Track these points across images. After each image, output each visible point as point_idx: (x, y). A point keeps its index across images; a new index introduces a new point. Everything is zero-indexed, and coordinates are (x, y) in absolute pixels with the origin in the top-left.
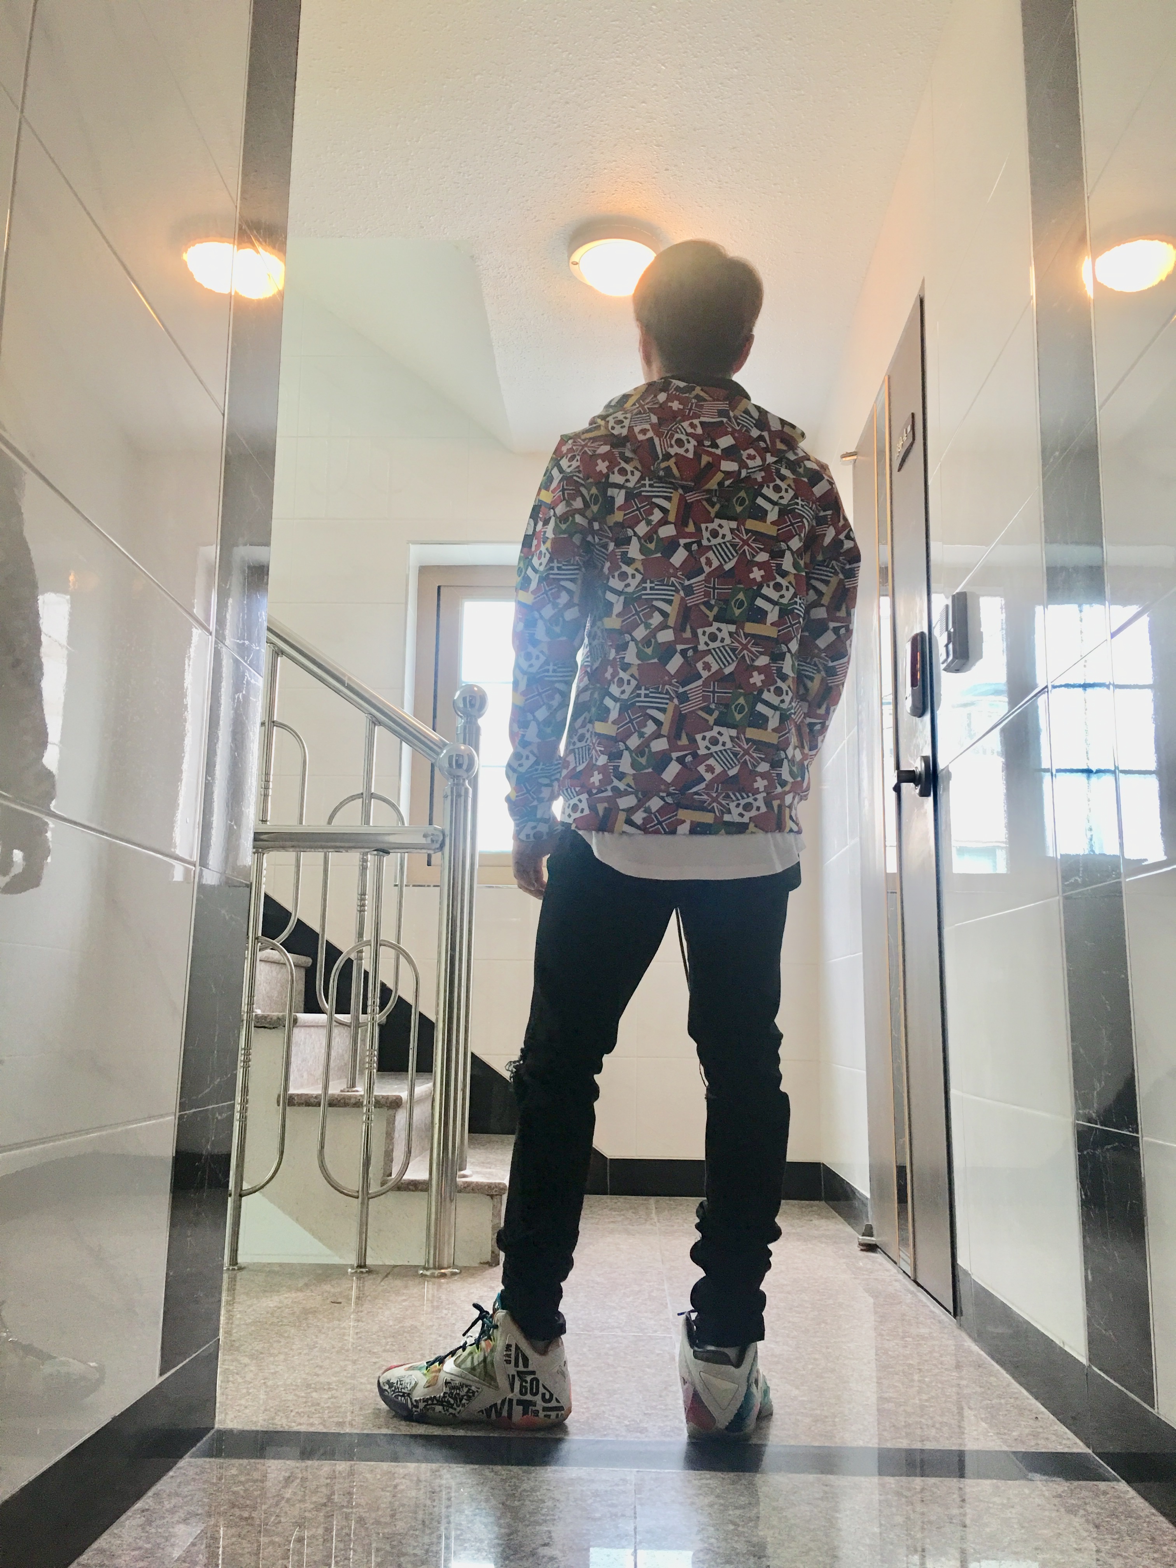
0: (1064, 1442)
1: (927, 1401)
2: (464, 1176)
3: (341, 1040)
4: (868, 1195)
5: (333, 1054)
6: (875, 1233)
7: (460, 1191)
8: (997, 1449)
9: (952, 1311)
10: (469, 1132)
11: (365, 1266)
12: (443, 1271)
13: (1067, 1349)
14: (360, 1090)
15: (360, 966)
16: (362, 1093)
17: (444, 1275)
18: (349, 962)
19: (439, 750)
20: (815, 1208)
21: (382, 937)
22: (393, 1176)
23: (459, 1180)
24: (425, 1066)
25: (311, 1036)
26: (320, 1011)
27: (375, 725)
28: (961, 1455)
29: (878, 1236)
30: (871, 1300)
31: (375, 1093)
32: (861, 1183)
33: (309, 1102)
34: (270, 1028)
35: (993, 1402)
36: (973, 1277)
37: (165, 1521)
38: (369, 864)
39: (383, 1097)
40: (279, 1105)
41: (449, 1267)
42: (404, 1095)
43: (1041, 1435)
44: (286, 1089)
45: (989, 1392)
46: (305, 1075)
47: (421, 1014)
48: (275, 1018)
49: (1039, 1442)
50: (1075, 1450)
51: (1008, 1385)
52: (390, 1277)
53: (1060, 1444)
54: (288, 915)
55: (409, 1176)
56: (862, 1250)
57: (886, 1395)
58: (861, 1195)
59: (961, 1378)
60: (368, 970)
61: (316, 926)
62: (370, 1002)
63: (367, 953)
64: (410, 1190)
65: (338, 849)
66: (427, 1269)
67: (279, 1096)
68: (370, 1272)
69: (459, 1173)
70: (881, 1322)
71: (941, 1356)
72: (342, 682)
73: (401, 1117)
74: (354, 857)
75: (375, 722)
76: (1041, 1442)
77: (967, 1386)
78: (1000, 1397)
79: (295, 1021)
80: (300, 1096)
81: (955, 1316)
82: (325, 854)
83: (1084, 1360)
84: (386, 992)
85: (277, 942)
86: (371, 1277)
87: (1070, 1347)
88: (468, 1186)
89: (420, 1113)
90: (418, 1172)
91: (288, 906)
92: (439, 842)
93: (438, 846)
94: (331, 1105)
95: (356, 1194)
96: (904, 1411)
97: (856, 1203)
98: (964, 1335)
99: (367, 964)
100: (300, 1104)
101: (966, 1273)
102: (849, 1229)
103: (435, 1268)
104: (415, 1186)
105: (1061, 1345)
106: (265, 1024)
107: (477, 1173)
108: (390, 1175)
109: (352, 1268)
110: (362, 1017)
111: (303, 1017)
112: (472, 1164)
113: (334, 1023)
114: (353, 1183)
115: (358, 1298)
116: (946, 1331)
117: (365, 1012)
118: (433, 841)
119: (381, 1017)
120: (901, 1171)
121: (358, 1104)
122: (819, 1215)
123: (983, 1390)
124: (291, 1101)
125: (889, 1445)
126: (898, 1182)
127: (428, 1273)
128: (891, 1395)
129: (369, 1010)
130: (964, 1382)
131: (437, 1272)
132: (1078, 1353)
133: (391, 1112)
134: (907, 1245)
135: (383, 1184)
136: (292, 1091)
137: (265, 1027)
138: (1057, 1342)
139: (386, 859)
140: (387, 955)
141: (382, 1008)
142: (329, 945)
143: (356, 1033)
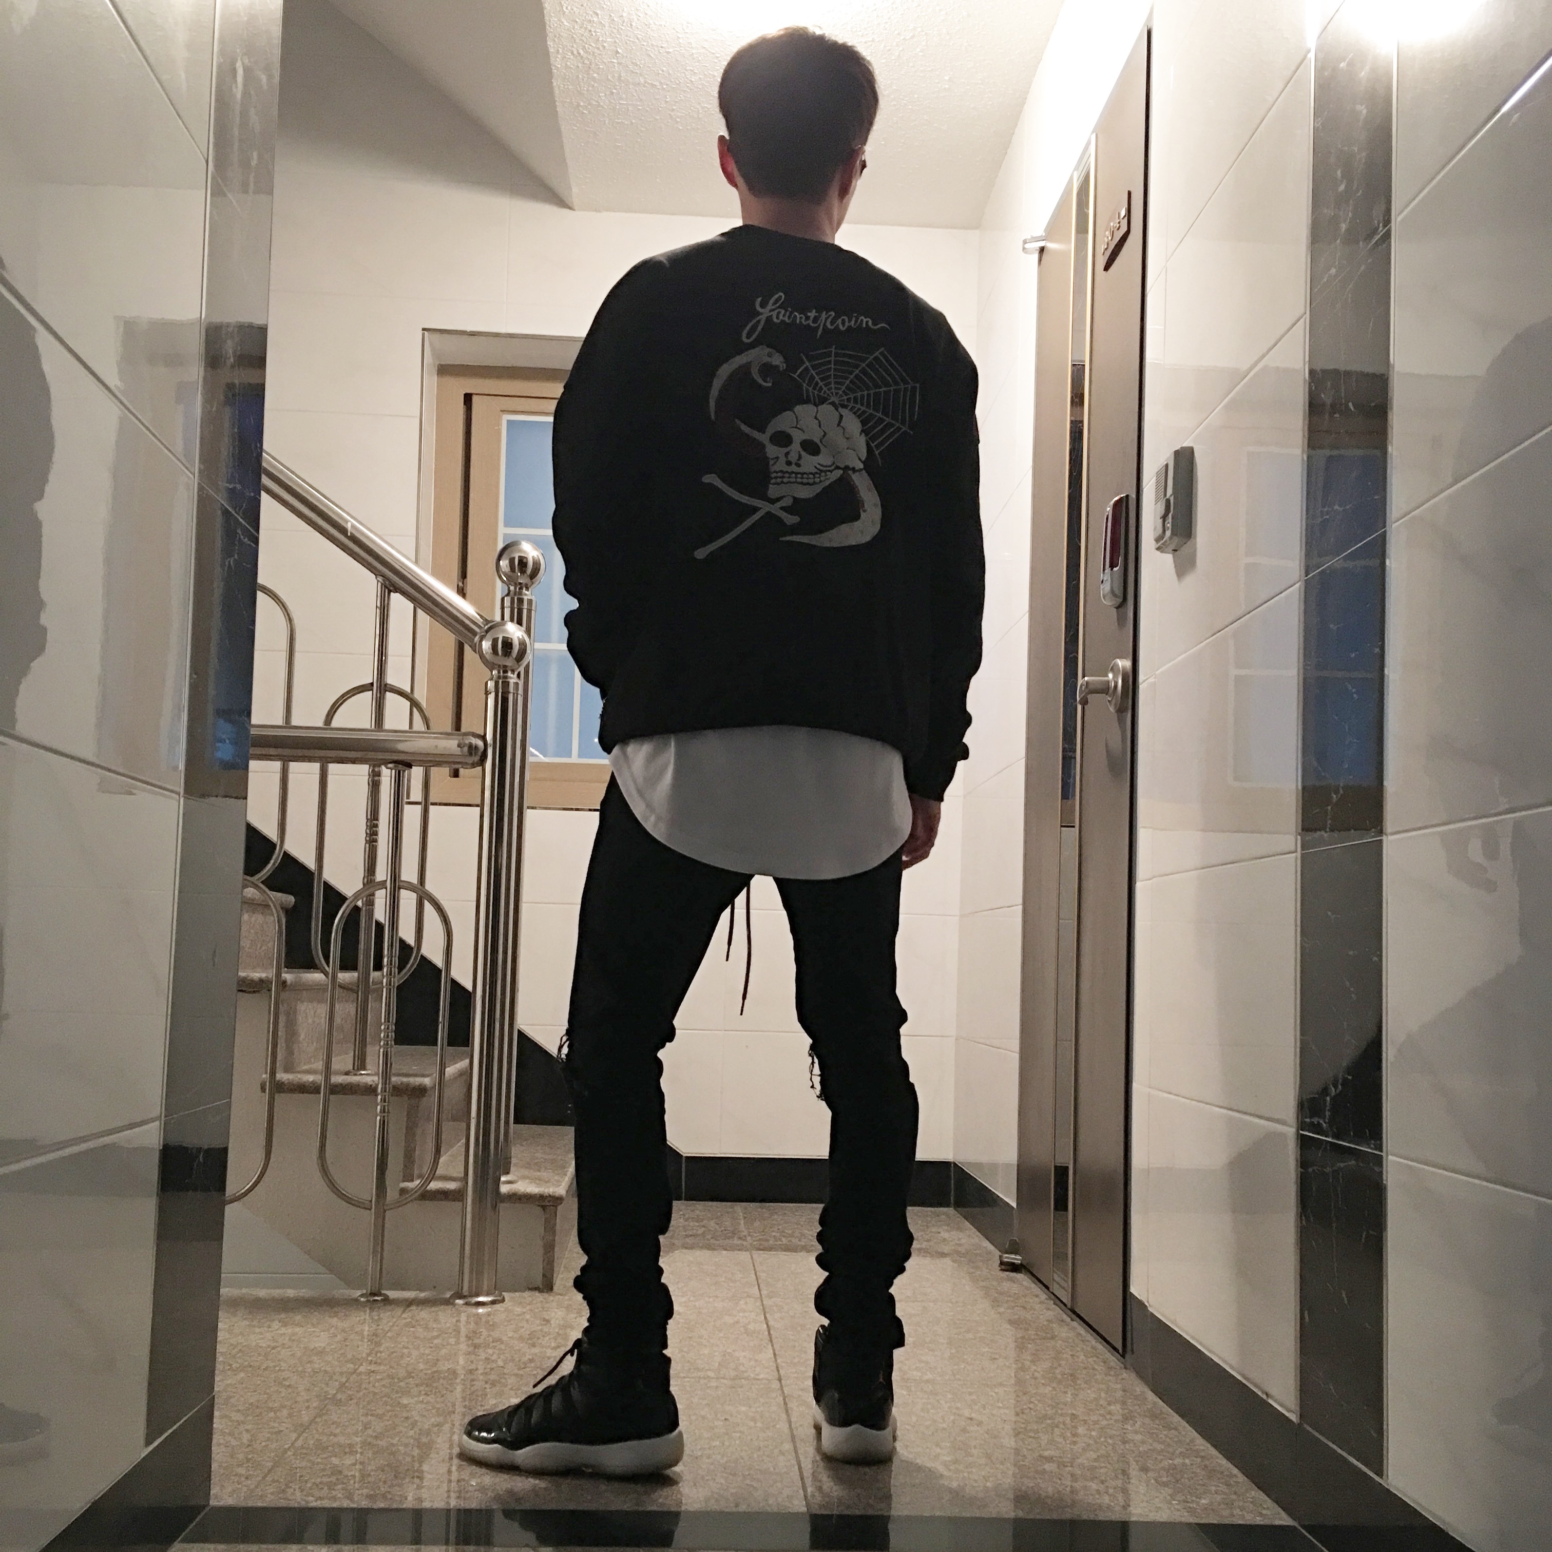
0: (1264, 1513)
2: (509, 1183)
3: (346, 1012)
7: (503, 1204)
8: (1179, 1520)
9: (1120, 1349)
10: (516, 1122)
11: (380, 1294)
13: (1270, 1400)
14: (373, 1074)
18: (356, 911)
20: (943, 1216)
21: (403, 877)
23: (504, 1189)
24: (459, 1038)
25: (307, 1003)
26: (316, 968)
27: (390, 591)
31: (393, 1079)
33: (304, 1091)
34: (255, 993)
35: (1176, 1462)
38: (383, 780)
39: (405, 1084)
40: (264, 1094)
42: (430, 1080)
43: (1235, 1504)
44: (273, 1073)
47: (453, 981)
48: (257, 980)
49: (1232, 1513)
50: (1276, 1522)
52: (413, 1305)
53: (1259, 1514)
54: (272, 845)
55: (436, 1184)
56: (1003, 1270)
60: (382, 922)
61: (311, 863)
62: (385, 962)
63: (381, 898)
64: (436, 1202)
65: (339, 760)
67: (264, 1080)
68: (386, 1301)
71: (1108, 1405)
72: (343, 531)
73: (427, 1108)
74: (363, 770)
75: (389, 587)
76: (1237, 1512)
78: (1182, 1456)
79: (285, 981)
80: (292, 1082)
81: (1123, 1354)
82: (323, 767)
83: (1293, 1416)
84: (406, 951)
85: (259, 879)
86: (388, 1307)
87: (1276, 1400)
88: (514, 1196)
89: (452, 1101)
91: (272, 834)
92: (479, 754)
93: (477, 758)
94: (334, 1093)
95: (368, 1204)
97: (996, 1210)
98: (1132, 1378)
99: (380, 913)
100: (292, 1093)
101: (1139, 1301)
102: (984, 1242)
103: (471, 1296)
104: (444, 1196)
105: (1267, 1399)
106: (244, 987)
107: (526, 1179)
108: (412, 1180)
110: (375, 975)
111: (294, 976)
112: (519, 1166)
113: (337, 986)
114: (366, 1189)
115: (374, 1334)
116: (1111, 1374)
117: (378, 968)
118: (470, 752)
119: (400, 978)
120: (1061, 1171)
121: (371, 1090)
122: (948, 1225)
123: (1162, 1447)
124: (280, 1089)
126: (1056, 1185)
129: (385, 969)
130: (1139, 1437)
132: (1286, 1408)
133: (412, 1103)
135: (402, 1193)
136: (281, 1076)
137: (243, 991)
138: (1258, 1392)
139: (406, 774)
140: (408, 900)
141: (400, 969)
142: (328, 888)
143: (366, 1001)
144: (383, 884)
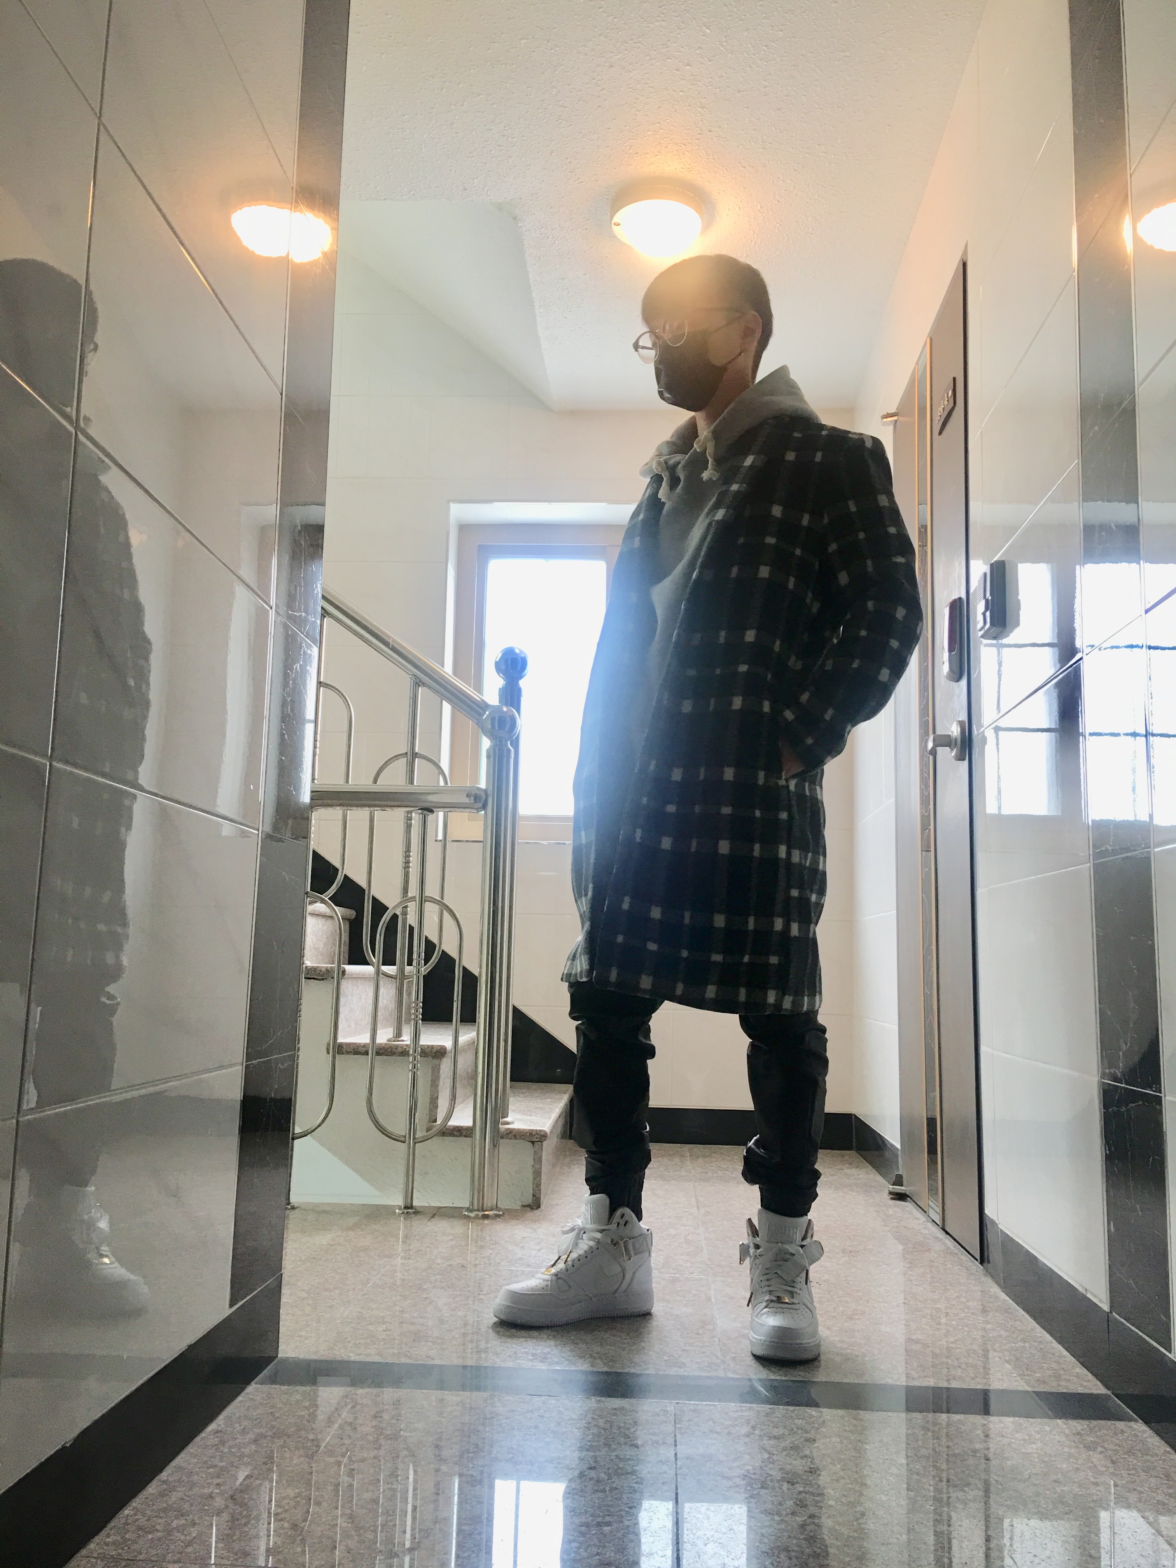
0: (1085, 1384)
1: (952, 1343)
2: (508, 1123)
3: (388, 993)
4: (899, 1146)
5: (380, 1004)
6: (905, 1182)
7: (502, 1137)
8: (1020, 1388)
9: (978, 1258)
10: (511, 1080)
11: (411, 1207)
12: (486, 1213)
13: (1089, 1295)
14: (406, 1039)
15: (405, 921)
16: (408, 1043)
17: (486, 1217)
18: (395, 917)
19: (481, 711)
20: (847, 1157)
21: (428, 893)
22: (439, 1122)
23: (503, 1127)
24: (469, 1017)
25: (358, 987)
26: (366, 962)
27: (419, 686)
28: (985, 1394)
29: (907, 1186)
30: (901, 1247)
31: (421, 1043)
32: (892, 1134)
33: (357, 1051)
34: (320, 980)
35: (1017, 1345)
36: (1000, 1226)
37: (237, 1441)
38: (413, 822)
39: (428, 1046)
40: (328, 1053)
41: (491, 1210)
42: (448, 1044)
43: (1063, 1377)
44: (335, 1037)
45: (1015, 1336)
46: (353, 1025)
47: (464, 968)
48: (324, 970)
49: (1061, 1383)
50: (1095, 1392)
51: (1032, 1330)
52: (436, 1217)
53: (1082, 1386)
54: (336, 870)
55: (453, 1122)
56: (892, 1199)
57: (914, 1337)
58: (892, 1145)
59: (987, 1323)
60: (413, 925)
61: (363, 883)
62: (415, 956)
63: (412, 908)
64: (454, 1136)
65: (383, 807)
66: (471, 1211)
67: (329, 1045)
68: (417, 1213)
69: (501, 1120)
70: (909, 1268)
71: (968, 1302)
72: (386, 644)
73: (446, 1065)
74: (399, 814)
75: (418, 683)
76: (1063, 1383)
77: (993, 1330)
78: (1024, 1341)
79: (344, 972)
80: (349, 1045)
81: (982, 1263)
82: (371, 812)
83: (1106, 1307)
84: (430, 947)
85: (326, 897)
86: (418, 1217)
87: (1091, 1293)
88: (510, 1132)
89: (464, 1062)
90: (463, 1117)
91: (336, 862)
92: (483, 802)
93: (480, 805)
94: (378, 1054)
95: (402, 1139)
96: (931, 1351)
97: (887, 1154)
98: (989, 1281)
99: (412, 919)
100: (348, 1053)
101: (993, 1223)
102: (879, 1178)
103: (478, 1210)
104: (459, 1132)
105: (1084, 1292)
106: (315, 975)
107: (521, 1120)
108: (435, 1121)
109: (400, 1209)
110: (408, 969)
111: (350, 969)
112: (513, 1111)
113: (381, 976)
114: (400, 1127)
115: (406, 1237)
116: (973, 1278)
117: (410, 963)
118: (475, 800)
119: (424, 970)
120: (931, 1122)
121: (404, 1053)
122: (850, 1164)
123: (1008, 1334)
124: (340, 1049)
125: (917, 1383)
126: (928, 1133)
127: (472, 1215)
128: (919, 1337)
129: (414, 963)
130: (989, 1326)
131: (481, 1214)
132: (1101, 1301)
133: (436, 1061)
134: (937, 1194)
135: (428, 1130)
136: (340, 1040)
137: (314, 979)
138: (1080, 1289)
139: (430, 817)
140: (431, 911)
141: (426, 961)
142: (375, 900)
143: (402, 985)
144: (413, 899)
